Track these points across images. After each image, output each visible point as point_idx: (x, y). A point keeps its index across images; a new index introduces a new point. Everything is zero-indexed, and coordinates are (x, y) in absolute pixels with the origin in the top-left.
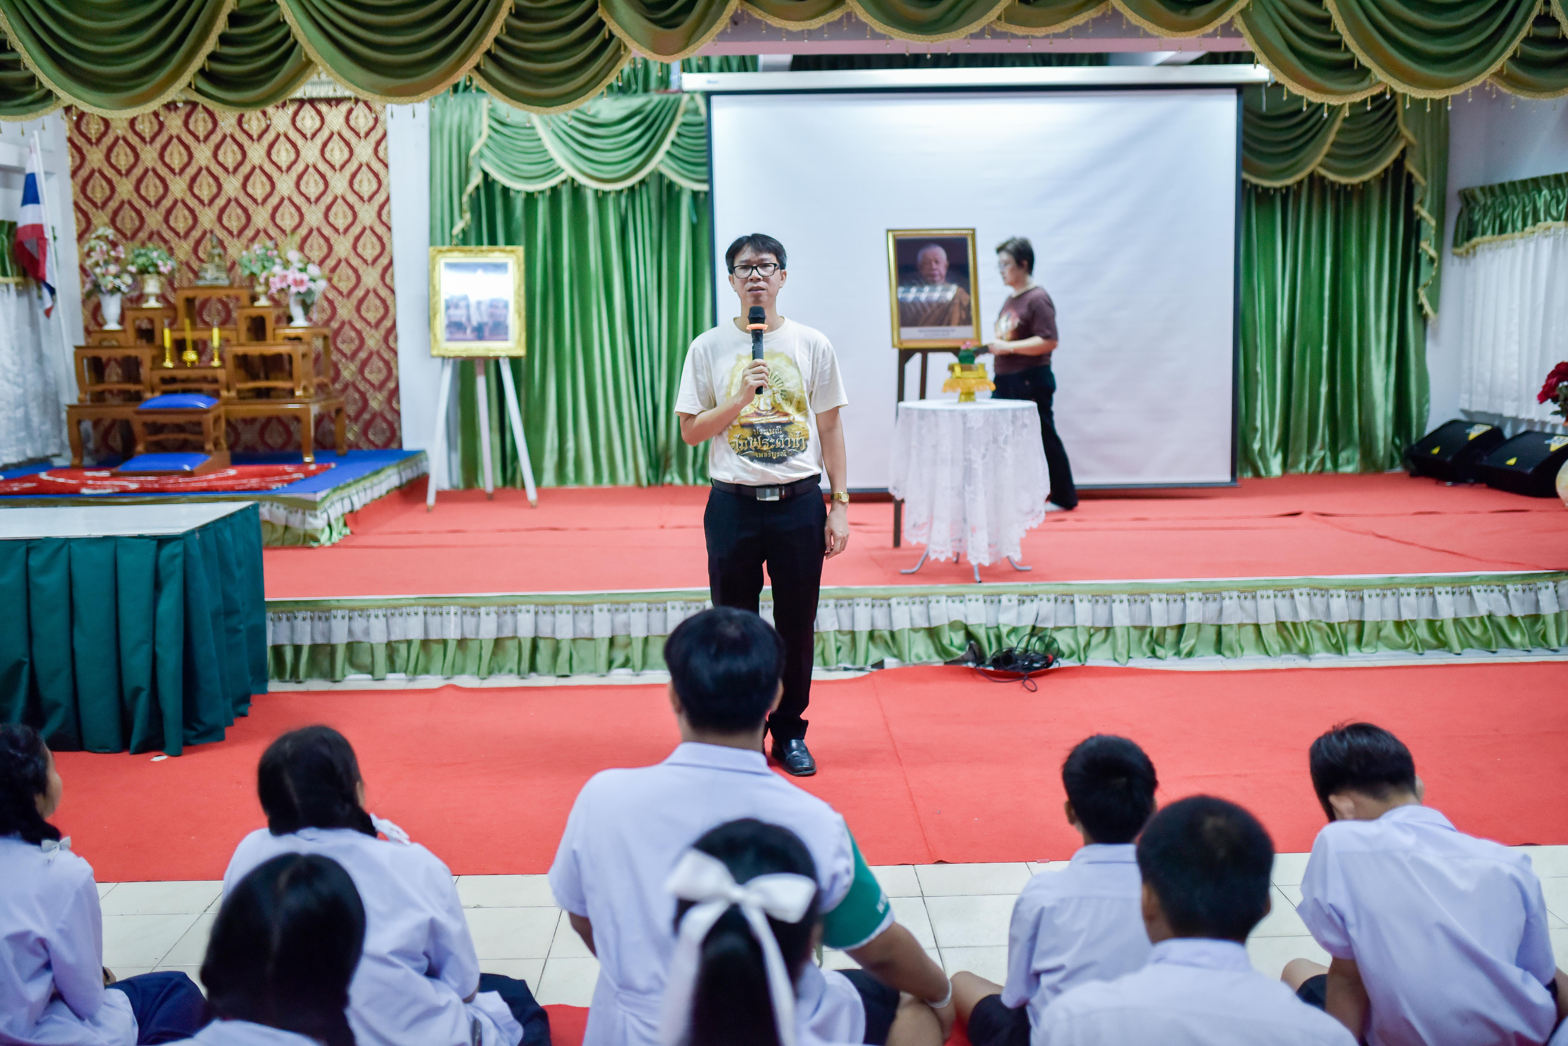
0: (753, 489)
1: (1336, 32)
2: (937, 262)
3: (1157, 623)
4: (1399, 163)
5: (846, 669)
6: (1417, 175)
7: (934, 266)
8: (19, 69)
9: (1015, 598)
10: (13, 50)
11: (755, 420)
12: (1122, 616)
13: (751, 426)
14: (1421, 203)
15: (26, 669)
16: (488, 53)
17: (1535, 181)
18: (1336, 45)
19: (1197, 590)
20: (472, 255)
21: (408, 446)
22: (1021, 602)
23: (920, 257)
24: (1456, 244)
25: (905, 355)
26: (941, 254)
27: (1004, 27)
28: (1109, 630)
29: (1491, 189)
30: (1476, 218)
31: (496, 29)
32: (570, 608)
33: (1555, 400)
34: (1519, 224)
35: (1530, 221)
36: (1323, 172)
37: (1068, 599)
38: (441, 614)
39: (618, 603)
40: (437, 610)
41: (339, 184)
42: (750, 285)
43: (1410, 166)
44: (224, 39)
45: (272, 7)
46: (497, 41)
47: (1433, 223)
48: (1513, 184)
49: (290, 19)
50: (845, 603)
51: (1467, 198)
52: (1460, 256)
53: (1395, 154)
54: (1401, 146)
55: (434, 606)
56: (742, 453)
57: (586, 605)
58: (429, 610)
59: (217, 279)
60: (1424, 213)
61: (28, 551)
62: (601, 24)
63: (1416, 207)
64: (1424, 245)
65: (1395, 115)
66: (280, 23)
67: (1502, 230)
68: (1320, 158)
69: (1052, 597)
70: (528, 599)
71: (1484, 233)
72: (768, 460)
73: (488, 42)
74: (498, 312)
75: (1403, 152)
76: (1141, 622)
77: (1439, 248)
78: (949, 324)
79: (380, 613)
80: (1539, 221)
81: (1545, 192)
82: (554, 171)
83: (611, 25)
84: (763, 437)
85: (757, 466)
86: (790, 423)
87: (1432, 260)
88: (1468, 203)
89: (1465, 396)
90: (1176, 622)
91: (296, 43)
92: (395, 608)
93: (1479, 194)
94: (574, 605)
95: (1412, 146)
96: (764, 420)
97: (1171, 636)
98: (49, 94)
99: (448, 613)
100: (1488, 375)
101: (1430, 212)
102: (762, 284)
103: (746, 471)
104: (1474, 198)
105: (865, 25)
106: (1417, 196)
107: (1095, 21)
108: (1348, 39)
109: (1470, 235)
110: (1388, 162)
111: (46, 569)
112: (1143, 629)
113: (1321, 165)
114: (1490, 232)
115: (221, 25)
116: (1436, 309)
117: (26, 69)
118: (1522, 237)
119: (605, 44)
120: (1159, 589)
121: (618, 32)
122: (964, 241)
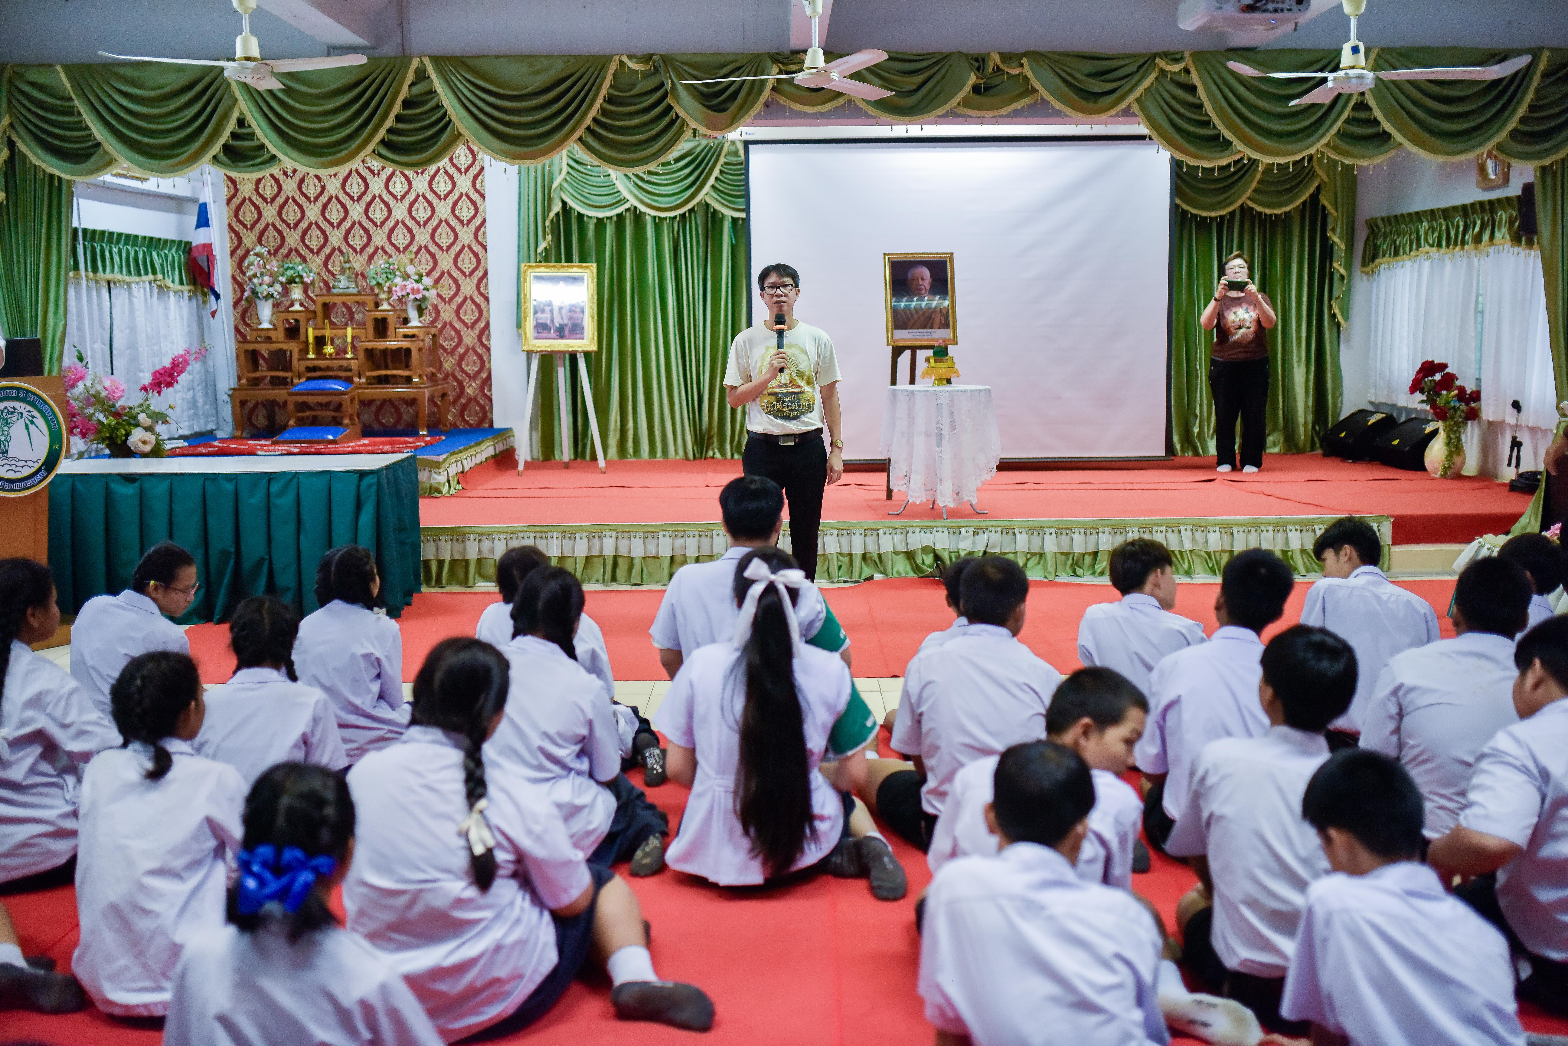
0: (776, 437)
1: (1207, 115)
2: (923, 279)
3: (1078, 549)
4: (1315, 197)
5: (845, 582)
6: (1330, 208)
7: (921, 282)
8: (253, 140)
9: (971, 531)
11: (777, 390)
12: (1051, 545)
13: (775, 394)
14: (1333, 230)
15: (266, 562)
16: (588, 128)
17: (1418, 214)
18: (1207, 123)
19: (1107, 526)
20: (556, 270)
21: (497, 425)
22: (976, 533)
23: (910, 276)
24: (1364, 264)
25: (897, 351)
26: (926, 272)
27: (962, 110)
28: (1041, 555)
29: (1389, 219)
30: (1379, 243)
31: (594, 112)
32: (642, 534)
33: (1422, 392)
34: (1408, 249)
35: (1414, 247)
36: (1251, 204)
37: (1011, 532)
38: (547, 538)
39: (677, 531)
40: (544, 535)
41: (443, 210)
42: (775, 299)
43: (1324, 201)
44: (399, 119)
45: (433, 95)
46: (595, 120)
47: (1343, 247)
48: (1403, 215)
49: (446, 104)
50: (845, 532)
51: (1372, 225)
52: (1367, 273)
53: (1311, 190)
54: (1316, 183)
55: (541, 532)
56: (769, 413)
57: (653, 532)
58: (538, 535)
59: (348, 288)
60: (1336, 239)
61: (269, 481)
62: (669, 108)
63: (1329, 234)
64: (1336, 265)
66: (439, 107)
67: (1396, 254)
68: (1249, 193)
69: (999, 530)
70: (611, 528)
71: (1384, 256)
72: (786, 418)
73: (588, 121)
74: (576, 316)
75: (1318, 188)
76: (1065, 549)
77: (1349, 267)
78: (931, 328)
79: (502, 537)
80: (1420, 246)
81: (1425, 224)
82: (621, 200)
83: (677, 109)
84: (784, 402)
85: (779, 421)
86: (802, 392)
87: (1342, 277)
88: (1373, 231)
89: (1372, 391)
90: (1091, 549)
91: (450, 121)
92: (513, 533)
93: (1380, 223)
94: (644, 532)
95: (1325, 183)
96: (784, 390)
97: (1088, 560)
98: (274, 157)
99: (552, 537)
101: (1339, 238)
102: (783, 298)
103: (771, 424)
104: (1377, 226)
105: (861, 109)
106: (1330, 226)
107: (1029, 106)
108: (1215, 119)
109: (1374, 257)
110: (1305, 196)
111: (282, 493)
112: (1067, 554)
113: (1249, 198)
114: (1388, 255)
115: (397, 109)
116: (1346, 318)
117: (258, 139)
118: (1410, 259)
119: (673, 122)
120: (1080, 525)
121: (682, 114)
122: (945, 262)
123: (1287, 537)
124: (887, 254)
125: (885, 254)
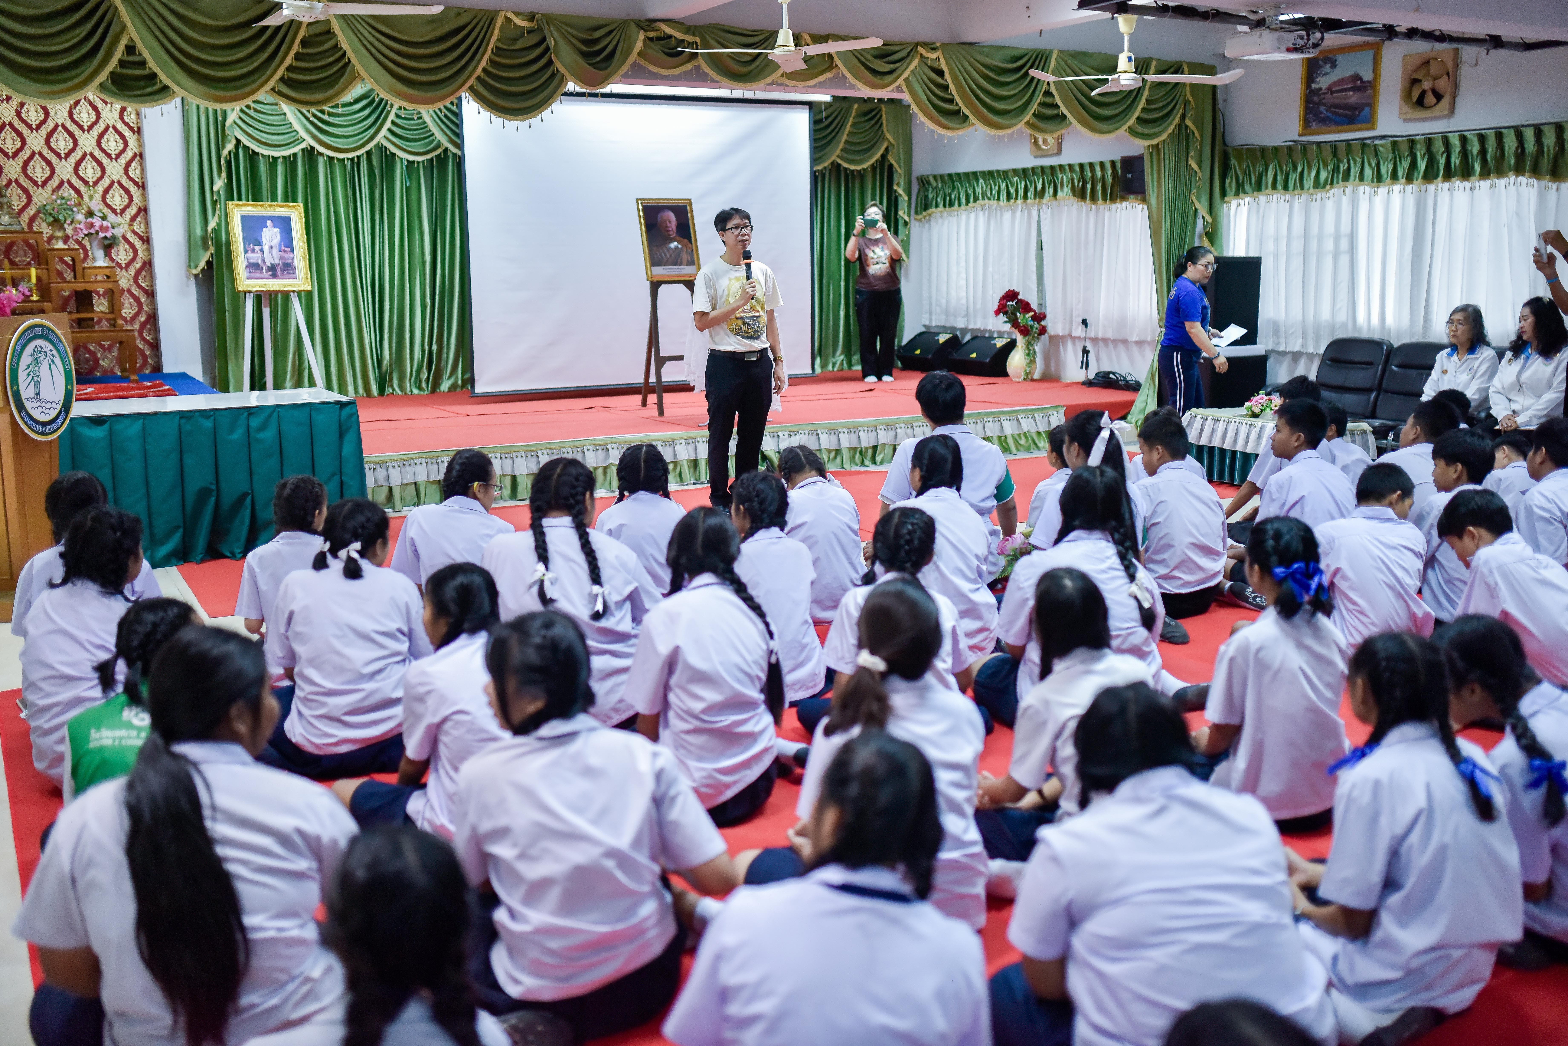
0: (743, 354)
1: (951, 94)
2: (670, 222)
3: (864, 444)
4: (884, 156)
6: (895, 165)
7: (669, 224)
8: (145, 69)
9: (786, 433)
10: (140, 54)
11: (743, 315)
12: (846, 442)
13: (742, 318)
14: (898, 184)
15: (249, 498)
16: (478, 78)
17: (975, 174)
18: (951, 101)
19: (882, 424)
20: (262, 209)
22: (790, 436)
23: (659, 219)
24: (917, 213)
25: (655, 286)
26: (671, 216)
27: (784, 81)
29: (942, 176)
30: (930, 196)
32: (523, 454)
33: (1005, 313)
34: (964, 201)
35: (972, 200)
36: (840, 161)
37: (815, 433)
38: (437, 463)
39: (553, 449)
40: (434, 460)
42: (740, 238)
43: (891, 159)
44: (298, 57)
45: (330, 36)
46: (484, 70)
47: (906, 198)
48: (958, 175)
49: (345, 45)
50: (690, 441)
51: (924, 182)
52: (920, 221)
53: (882, 151)
54: (885, 145)
55: (432, 458)
56: (737, 334)
57: (532, 451)
58: (429, 460)
59: (10, 225)
60: (900, 191)
62: (550, 62)
63: (895, 187)
64: (900, 213)
65: (882, 124)
66: (336, 47)
67: (951, 205)
68: (838, 152)
69: (806, 432)
70: (496, 449)
71: (937, 206)
72: (751, 338)
73: (479, 71)
74: (286, 255)
75: (887, 149)
76: (855, 445)
77: (909, 215)
78: (681, 265)
79: (395, 464)
80: (978, 199)
81: (981, 181)
82: (298, 139)
83: (557, 64)
84: (749, 325)
85: (745, 341)
86: (759, 316)
87: (906, 223)
88: (924, 185)
89: (927, 316)
90: (873, 444)
92: (404, 460)
93: (932, 180)
94: (525, 452)
95: (893, 145)
96: (748, 315)
97: (870, 452)
98: (165, 88)
100: (944, 301)
101: (904, 190)
103: (739, 344)
104: (929, 183)
105: (707, 74)
106: (896, 179)
107: (830, 79)
108: (957, 99)
109: (926, 207)
110: (877, 156)
112: (855, 449)
113: (838, 157)
114: (941, 205)
115: (296, 47)
116: (908, 257)
117: (150, 68)
118: (966, 210)
119: (553, 75)
120: (863, 425)
121: (562, 70)
122: (686, 206)
123: (1001, 425)
124: (641, 200)
125: (637, 200)
